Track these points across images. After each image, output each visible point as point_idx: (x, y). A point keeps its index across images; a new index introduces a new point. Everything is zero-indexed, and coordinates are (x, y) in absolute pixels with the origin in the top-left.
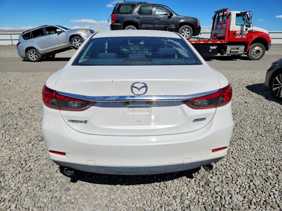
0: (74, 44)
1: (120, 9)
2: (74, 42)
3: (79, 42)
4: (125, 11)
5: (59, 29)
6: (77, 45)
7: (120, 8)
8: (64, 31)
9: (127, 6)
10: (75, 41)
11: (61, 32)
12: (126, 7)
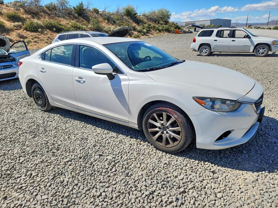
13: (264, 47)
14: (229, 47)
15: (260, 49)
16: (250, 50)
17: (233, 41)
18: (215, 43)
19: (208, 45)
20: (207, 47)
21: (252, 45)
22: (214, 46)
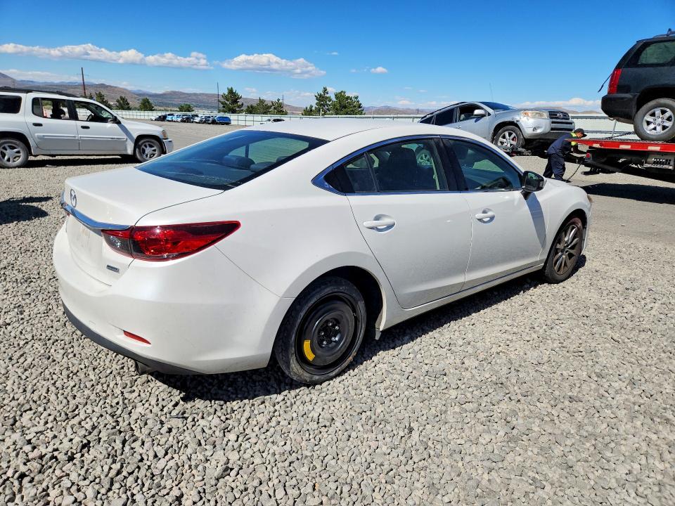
0: (501, 142)
1: (643, 55)
2: (501, 139)
3: (513, 140)
4: (656, 58)
5: (482, 109)
6: (505, 144)
7: (645, 52)
8: (489, 114)
9: (666, 44)
10: (504, 137)
11: (483, 116)
12: (666, 47)
13: (152, 144)
14: (79, 142)
15: (146, 146)
16: (126, 150)
17: (83, 127)
18: (38, 133)
19: (20, 137)
20: (18, 142)
21: (129, 140)
22: (38, 140)
